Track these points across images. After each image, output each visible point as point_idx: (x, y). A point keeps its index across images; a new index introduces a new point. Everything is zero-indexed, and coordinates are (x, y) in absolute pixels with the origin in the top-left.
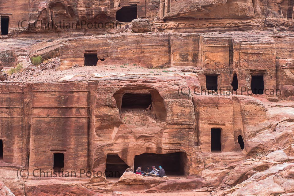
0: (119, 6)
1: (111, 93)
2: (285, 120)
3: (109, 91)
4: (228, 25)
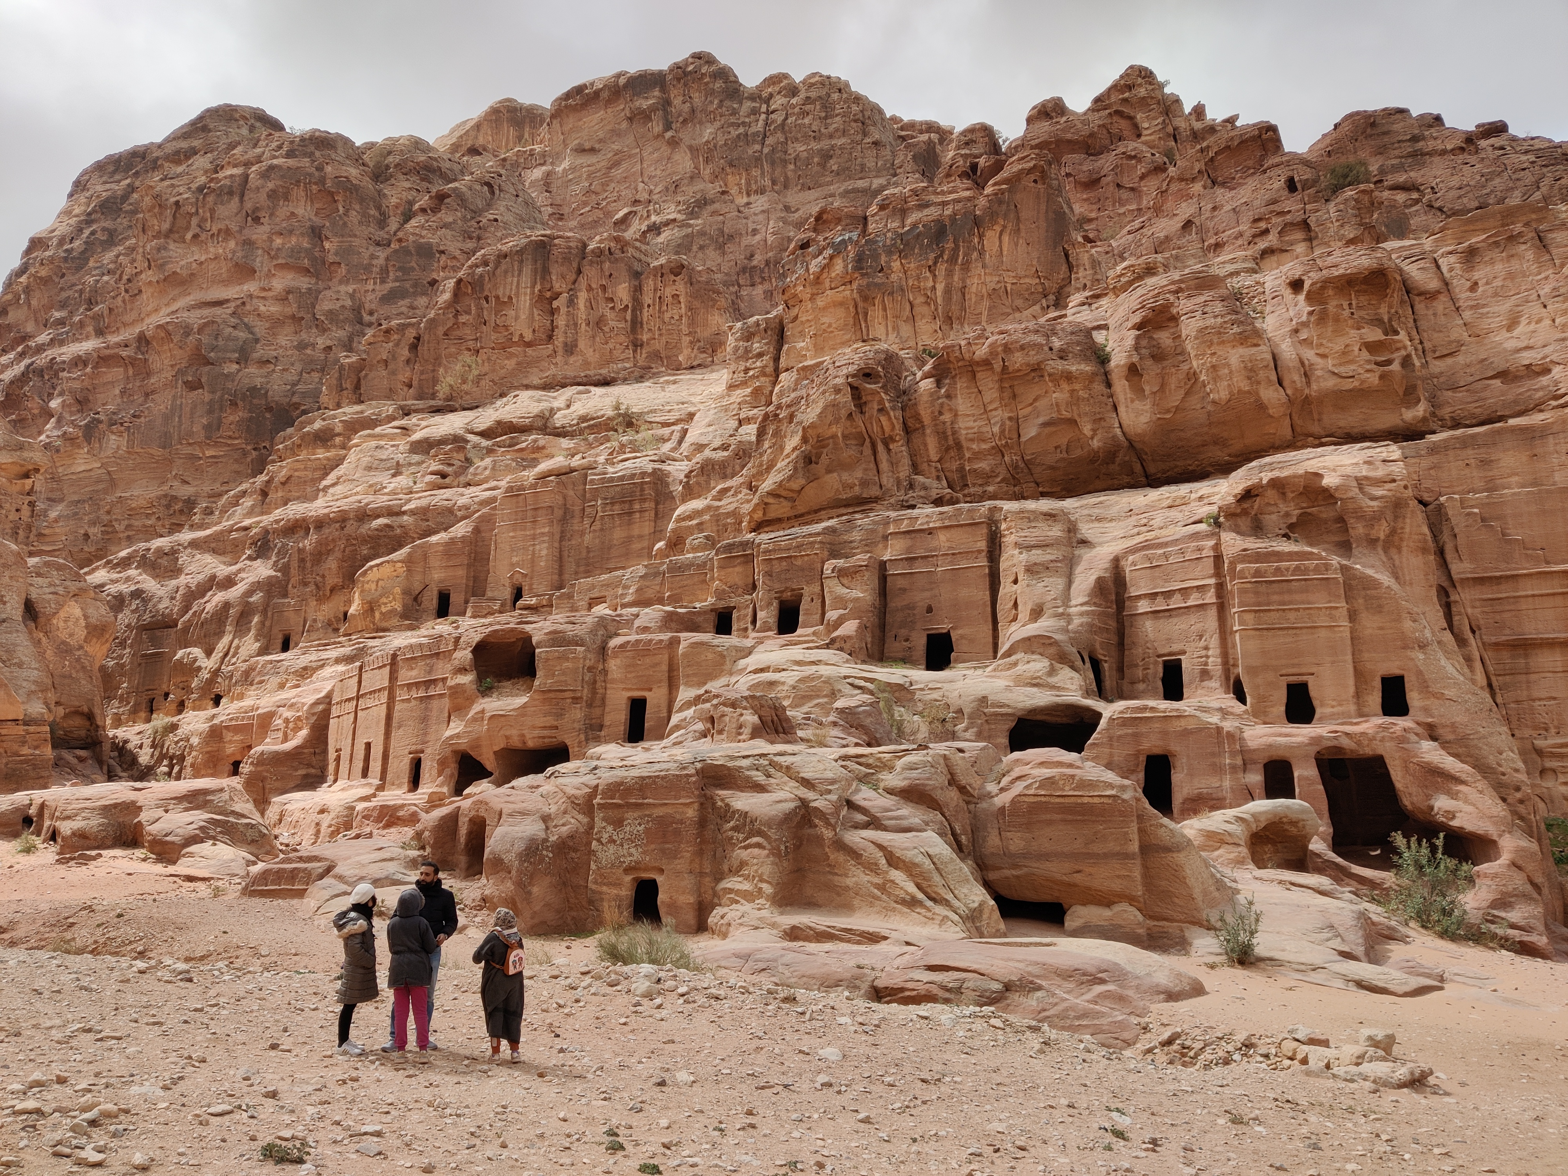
1: (472, 647)
3: (470, 645)
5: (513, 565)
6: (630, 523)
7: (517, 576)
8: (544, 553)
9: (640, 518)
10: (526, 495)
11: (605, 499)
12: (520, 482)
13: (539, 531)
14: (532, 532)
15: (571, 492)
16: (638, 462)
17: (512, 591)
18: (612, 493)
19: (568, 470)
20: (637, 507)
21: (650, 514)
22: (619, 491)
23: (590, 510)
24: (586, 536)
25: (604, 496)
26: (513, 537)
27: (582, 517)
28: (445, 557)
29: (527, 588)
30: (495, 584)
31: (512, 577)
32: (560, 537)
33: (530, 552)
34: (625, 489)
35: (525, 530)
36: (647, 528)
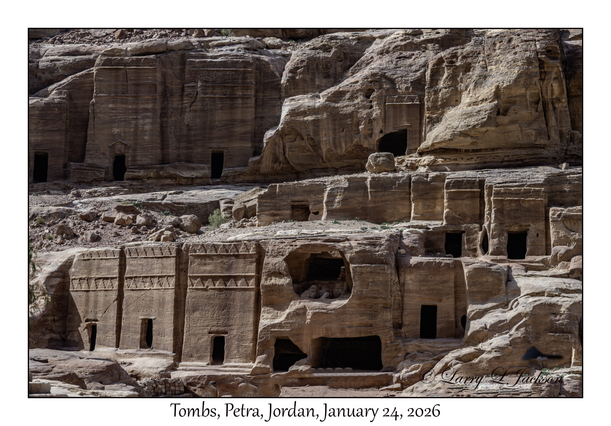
0: (381, 132)
1: (283, 255)
2: (528, 295)
3: (280, 253)
4: (506, 159)
5: (114, 135)
6: (232, 107)
7: (119, 146)
8: (147, 127)
9: (243, 104)
10: (127, 70)
11: (206, 81)
12: (118, 56)
13: (142, 106)
14: (134, 106)
15: (169, 71)
16: (235, 50)
17: (112, 160)
18: (213, 78)
19: (165, 49)
20: (239, 93)
21: (252, 101)
22: (220, 76)
23: (189, 90)
24: (187, 114)
25: (204, 79)
26: (113, 109)
27: (182, 96)
28: (41, 121)
29: (130, 159)
30: (94, 152)
31: (112, 147)
32: (161, 114)
33: (132, 126)
34: (226, 75)
35: (126, 103)
36: (250, 114)
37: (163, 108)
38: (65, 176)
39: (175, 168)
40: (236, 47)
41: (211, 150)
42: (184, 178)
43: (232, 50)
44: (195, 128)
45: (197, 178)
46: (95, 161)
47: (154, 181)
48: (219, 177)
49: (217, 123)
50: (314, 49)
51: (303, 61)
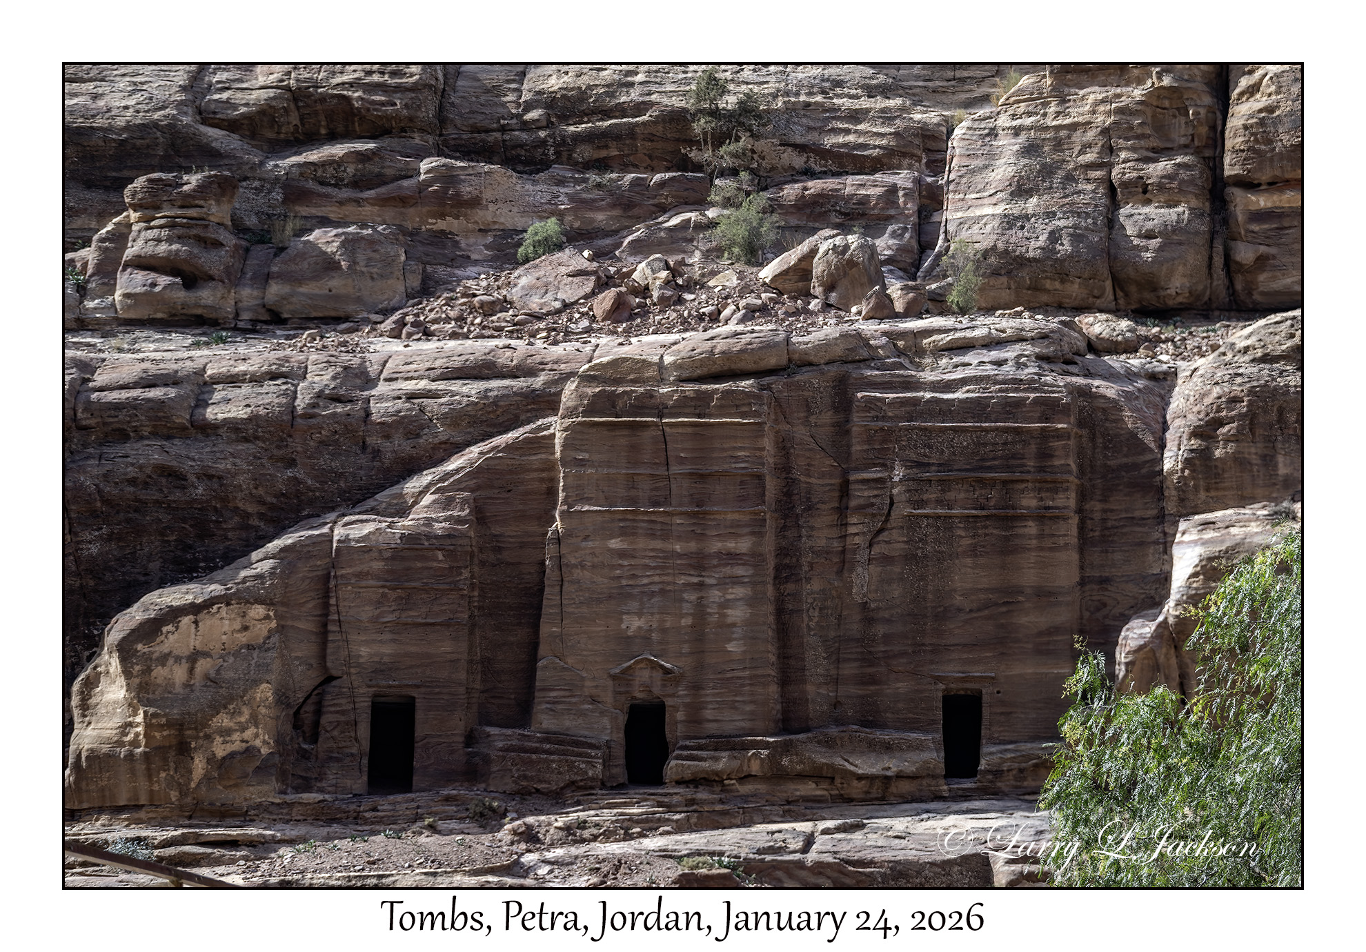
5: (626, 640)
6: (1008, 548)
7: (644, 675)
8: (737, 614)
9: (1040, 536)
10: (667, 429)
11: (919, 465)
12: (634, 382)
13: (716, 546)
14: (693, 546)
15: (801, 432)
16: (1010, 363)
17: (622, 719)
18: (942, 452)
19: (784, 361)
20: (1029, 502)
21: (1070, 529)
22: (967, 447)
23: (866, 494)
24: (860, 570)
25: (913, 456)
26: (622, 554)
27: (842, 511)
28: (392, 595)
29: (680, 716)
30: (562, 693)
31: (622, 678)
32: (778, 569)
33: (687, 608)
34: (985, 445)
35: (666, 535)
36: (1065, 571)
37: (782, 552)
38: (473, 773)
39: (829, 743)
40: (1010, 353)
41: (941, 686)
42: (860, 778)
43: (999, 363)
44: (886, 615)
45: (900, 776)
46: (568, 723)
47: (762, 787)
48: (971, 772)
49: (958, 600)
50: (1266, 359)
51: (1234, 400)
